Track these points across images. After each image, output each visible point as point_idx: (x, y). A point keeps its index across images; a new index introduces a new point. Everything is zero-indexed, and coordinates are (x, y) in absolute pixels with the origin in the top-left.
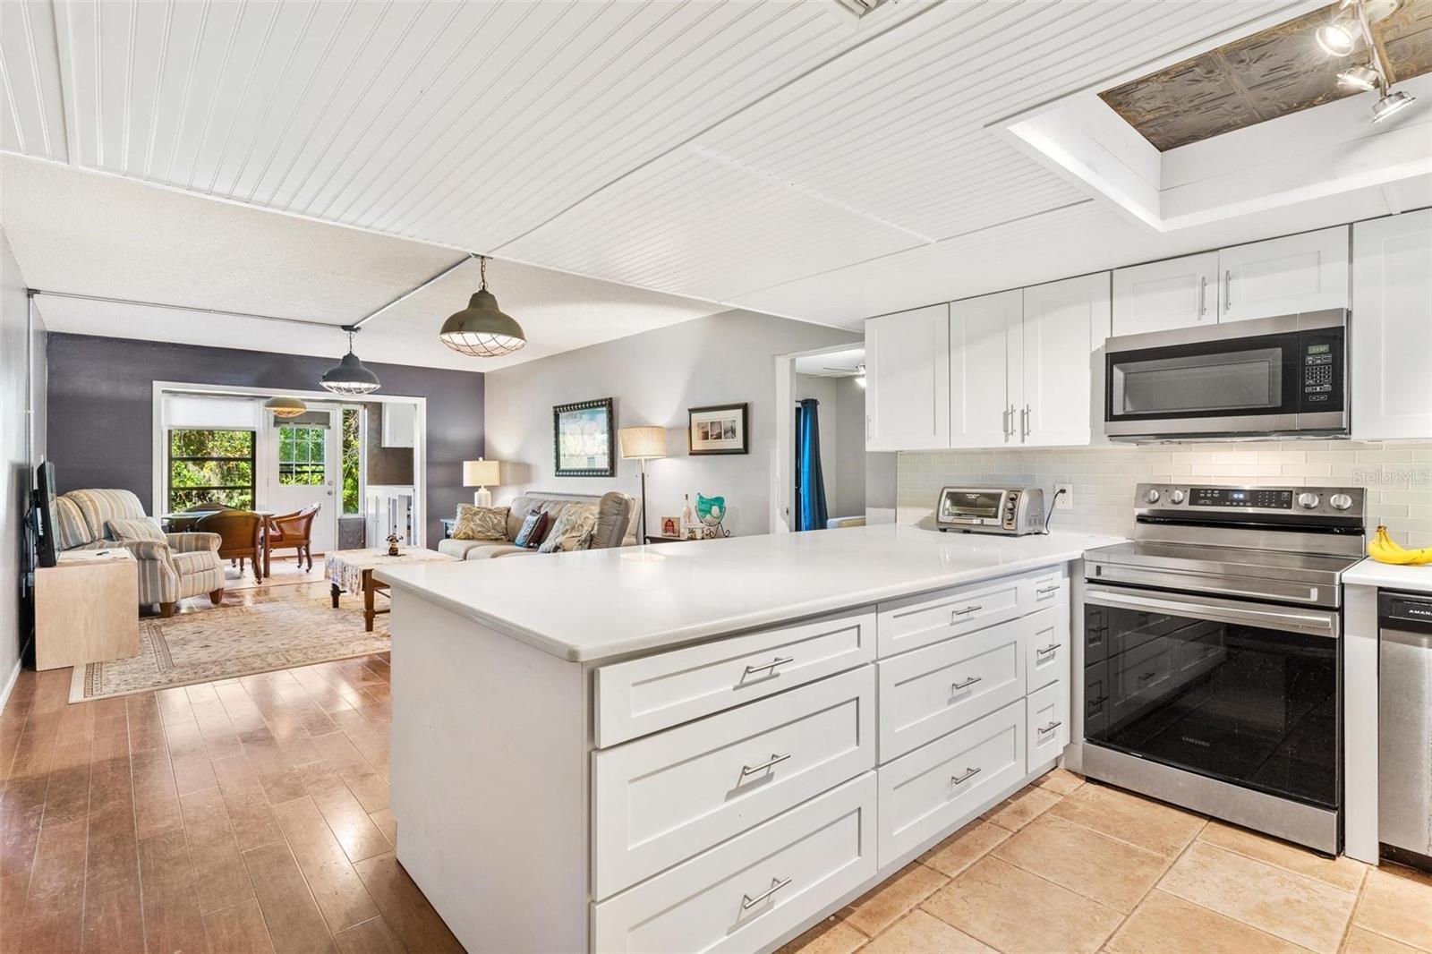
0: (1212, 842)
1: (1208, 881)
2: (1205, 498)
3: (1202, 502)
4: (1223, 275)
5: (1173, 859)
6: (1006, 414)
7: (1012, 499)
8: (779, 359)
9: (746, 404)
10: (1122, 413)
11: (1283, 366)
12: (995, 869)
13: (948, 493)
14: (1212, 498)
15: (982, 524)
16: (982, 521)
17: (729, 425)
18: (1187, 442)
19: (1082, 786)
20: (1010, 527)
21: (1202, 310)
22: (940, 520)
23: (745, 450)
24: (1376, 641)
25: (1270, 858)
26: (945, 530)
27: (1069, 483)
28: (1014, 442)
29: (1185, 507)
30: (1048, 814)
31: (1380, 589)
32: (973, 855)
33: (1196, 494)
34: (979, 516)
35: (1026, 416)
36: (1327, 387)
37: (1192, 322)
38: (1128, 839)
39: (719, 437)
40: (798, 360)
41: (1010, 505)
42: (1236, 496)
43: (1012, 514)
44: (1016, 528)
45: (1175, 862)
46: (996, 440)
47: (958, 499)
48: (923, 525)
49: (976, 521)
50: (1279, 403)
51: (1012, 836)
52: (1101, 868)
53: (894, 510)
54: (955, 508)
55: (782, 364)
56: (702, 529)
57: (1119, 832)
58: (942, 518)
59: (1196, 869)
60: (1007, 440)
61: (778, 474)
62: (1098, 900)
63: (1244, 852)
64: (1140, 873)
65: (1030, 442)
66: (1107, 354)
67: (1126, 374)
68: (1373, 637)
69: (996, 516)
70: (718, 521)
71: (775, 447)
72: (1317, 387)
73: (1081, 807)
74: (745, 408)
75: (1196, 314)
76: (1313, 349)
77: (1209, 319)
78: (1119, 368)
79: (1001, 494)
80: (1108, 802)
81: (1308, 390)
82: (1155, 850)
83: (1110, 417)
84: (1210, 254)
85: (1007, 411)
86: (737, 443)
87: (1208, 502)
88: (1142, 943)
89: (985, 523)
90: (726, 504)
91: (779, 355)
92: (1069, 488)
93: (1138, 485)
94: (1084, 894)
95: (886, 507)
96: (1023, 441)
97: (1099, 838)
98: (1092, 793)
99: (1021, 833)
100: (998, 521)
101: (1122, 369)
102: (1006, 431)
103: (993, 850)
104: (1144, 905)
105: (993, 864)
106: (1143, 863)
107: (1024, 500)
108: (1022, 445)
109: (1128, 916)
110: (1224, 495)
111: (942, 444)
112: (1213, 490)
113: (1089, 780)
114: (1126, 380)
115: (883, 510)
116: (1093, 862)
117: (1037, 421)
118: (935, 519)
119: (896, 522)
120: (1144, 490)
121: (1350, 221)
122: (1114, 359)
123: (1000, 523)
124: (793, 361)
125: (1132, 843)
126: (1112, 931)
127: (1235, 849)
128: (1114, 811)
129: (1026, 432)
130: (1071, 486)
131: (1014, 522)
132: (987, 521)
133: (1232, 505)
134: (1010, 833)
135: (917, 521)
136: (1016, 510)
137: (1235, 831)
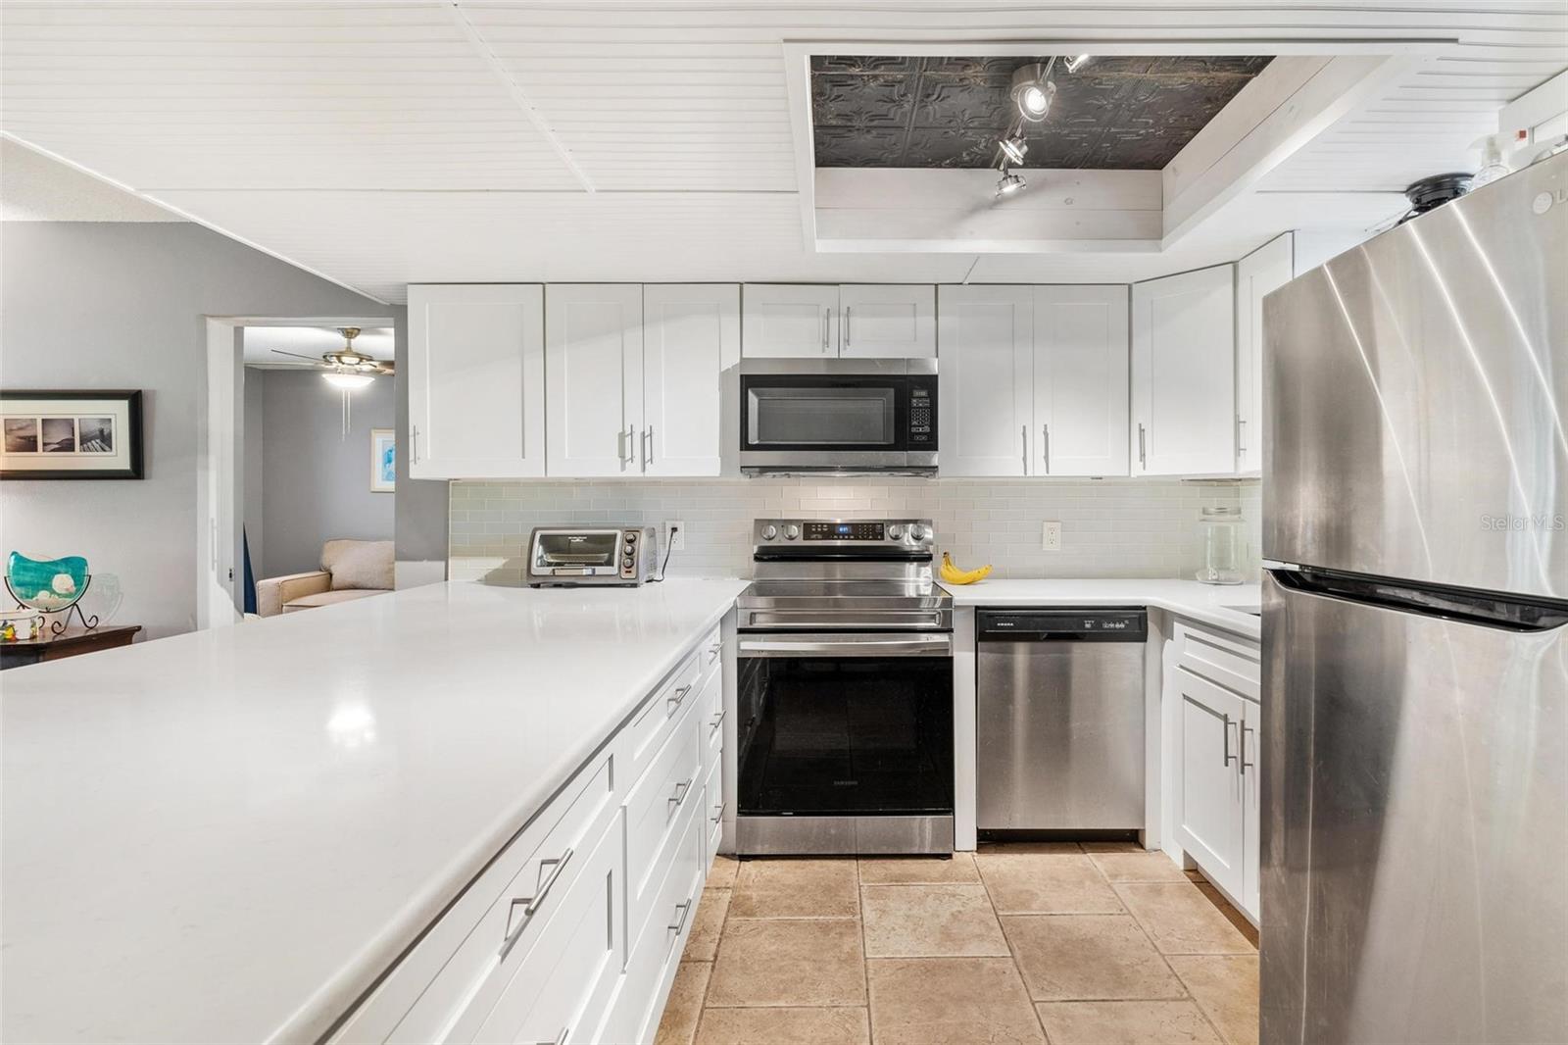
0: (873, 882)
1: (896, 927)
2: (817, 532)
3: (815, 536)
4: (844, 310)
5: (859, 917)
6: (622, 436)
7: (630, 542)
8: (213, 325)
9: (140, 392)
10: (756, 442)
11: (896, 408)
12: (722, 1025)
13: (541, 536)
14: (822, 532)
15: (593, 575)
16: (594, 570)
17: (95, 427)
18: (796, 476)
19: (739, 868)
20: (628, 576)
21: (826, 343)
22: (533, 572)
23: (137, 470)
24: (974, 654)
25: (914, 877)
26: (537, 586)
27: (681, 520)
28: (633, 471)
29: (800, 542)
30: (730, 919)
31: (977, 608)
32: (690, 1020)
33: (809, 529)
34: (587, 564)
35: (647, 440)
36: (927, 429)
37: (818, 353)
38: (814, 913)
39: (67, 446)
40: (250, 332)
41: (629, 549)
42: (841, 530)
43: (632, 559)
44: (637, 577)
45: (862, 918)
46: (611, 469)
47: (553, 544)
48: (493, 579)
49: (587, 571)
50: (892, 441)
51: (713, 967)
52: (814, 961)
53: (443, 563)
54: (548, 555)
55: (219, 332)
56: (32, 619)
57: (802, 908)
58: (536, 570)
59: (880, 917)
60: (623, 468)
61: (213, 513)
62: (836, 1003)
63: (899, 879)
64: (846, 948)
65: (652, 472)
66: (742, 376)
67: (760, 400)
68: (972, 651)
69: (609, 563)
70: (70, 601)
71: (206, 468)
72: (919, 428)
73: (754, 895)
74: (136, 401)
75: (820, 346)
76: (917, 393)
77: (831, 353)
78: (753, 392)
79: (615, 536)
80: (773, 877)
81: (914, 430)
82: (841, 914)
83: (745, 446)
84: (833, 287)
85: (624, 432)
86: (119, 458)
87: (820, 536)
88: (898, 1031)
89: (597, 573)
90: (92, 569)
91: (212, 316)
92: (680, 525)
93: (756, 520)
94: (819, 1003)
95: (429, 560)
96: (644, 469)
97: (791, 924)
98: (754, 872)
99: (719, 958)
100: (613, 570)
101: (757, 395)
102: (622, 456)
103: (705, 999)
104: (871, 983)
105: (717, 1019)
106: (841, 934)
107: (643, 541)
108: (642, 475)
109: (868, 1006)
110: (831, 531)
111: (532, 470)
112: (822, 524)
113: (744, 858)
114: (759, 404)
115: (425, 563)
116: (805, 958)
117: (661, 445)
118: (525, 572)
119: (446, 579)
120: (761, 524)
121: (936, 282)
122: (749, 382)
123: (616, 572)
124: (239, 332)
125: (820, 915)
126: (868, 1034)
127: (891, 881)
128: (784, 885)
129: (648, 457)
130: (682, 523)
131: (634, 569)
132: (600, 570)
133: (839, 539)
134: (710, 965)
135: (482, 575)
136: (635, 554)
137: (880, 862)
